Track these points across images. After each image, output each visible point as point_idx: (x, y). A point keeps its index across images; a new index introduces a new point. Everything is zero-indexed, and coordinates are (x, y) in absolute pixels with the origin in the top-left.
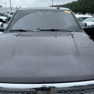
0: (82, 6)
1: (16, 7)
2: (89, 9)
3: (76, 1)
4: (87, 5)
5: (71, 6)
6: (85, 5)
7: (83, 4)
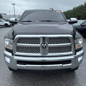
0: (76, 14)
1: (18, 15)
2: (82, 16)
3: (71, 10)
4: (81, 13)
5: (67, 14)
6: (79, 13)
7: (77, 12)
